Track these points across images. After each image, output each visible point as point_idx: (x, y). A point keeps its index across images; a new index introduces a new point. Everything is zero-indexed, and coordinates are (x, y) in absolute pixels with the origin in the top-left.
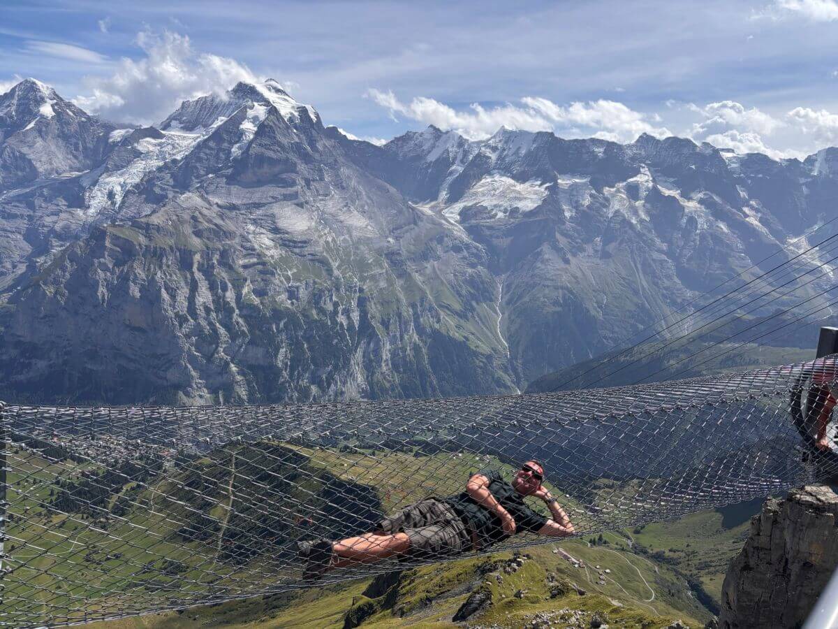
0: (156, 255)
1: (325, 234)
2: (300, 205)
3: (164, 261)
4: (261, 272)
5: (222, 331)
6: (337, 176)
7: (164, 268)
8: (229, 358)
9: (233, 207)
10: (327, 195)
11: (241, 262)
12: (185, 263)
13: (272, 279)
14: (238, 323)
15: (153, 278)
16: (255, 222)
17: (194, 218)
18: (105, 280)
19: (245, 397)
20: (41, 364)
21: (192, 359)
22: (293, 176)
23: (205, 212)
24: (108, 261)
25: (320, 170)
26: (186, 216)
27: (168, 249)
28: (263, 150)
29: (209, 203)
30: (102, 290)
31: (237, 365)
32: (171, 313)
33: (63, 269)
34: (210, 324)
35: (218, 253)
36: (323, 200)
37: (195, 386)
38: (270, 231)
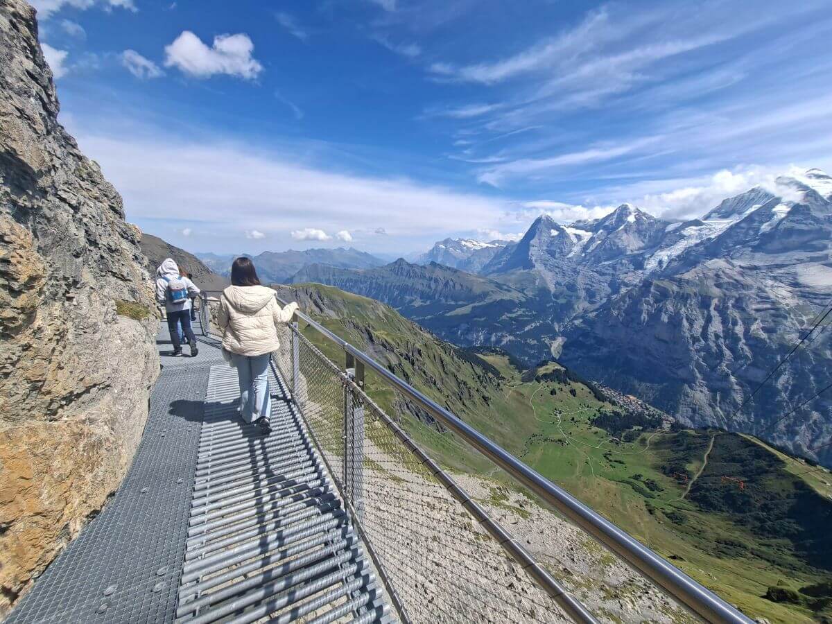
0: (684, 298)
3: (689, 302)
4: (773, 315)
5: (727, 352)
7: (688, 306)
8: (730, 372)
9: (755, 268)
11: (754, 307)
12: (705, 303)
13: (785, 322)
14: (742, 349)
15: (679, 312)
16: (775, 278)
17: (717, 276)
18: (647, 310)
19: (740, 402)
20: (605, 350)
21: (699, 366)
22: (825, 242)
23: (727, 271)
24: (651, 300)
26: (711, 274)
27: (693, 294)
28: (794, 225)
29: (733, 265)
30: (644, 316)
31: (737, 378)
32: (687, 335)
33: (624, 302)
34: (718, 346)
35: (734, 299)
37: (698, 384)
38: (789, 285)
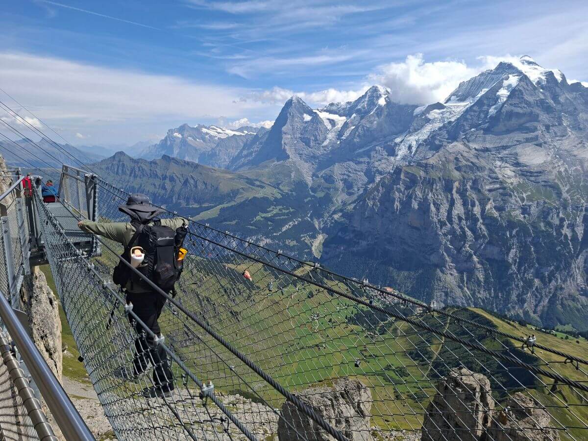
0: (430, 183)
1: (559, 166)
2: (540, 145)
3: (434, 187)
4: (502, 194)
5: (469, 233)
6: (576, 120)
7: (434, 191)
8: (472, 251)
9: (487, 150)
10: (563, 136)
11: (487, 187)
12: (448, 188)
13: (510, 199)
14: (480, 229)
15: (426, 198)
16: (502, 159)
17: (457, 159)
18: (399, 198)
19: (482, 280)
20: (364, 243)
21: (447, 250)
22: (535, 124)
23: (465, 154)
24: (402, 187)
25: (560, 118)
26: (452, 158)
27: (437, 179)
28: (513, 108)
29: (469, 148)
30: (397, 204)
31: (478, 257)
32: (435, 220)
33: (378, 191)
34: (461, 228)
35: (471, 181)
36: (559, 140)
37: (448, 267)
38: (512, 165)
